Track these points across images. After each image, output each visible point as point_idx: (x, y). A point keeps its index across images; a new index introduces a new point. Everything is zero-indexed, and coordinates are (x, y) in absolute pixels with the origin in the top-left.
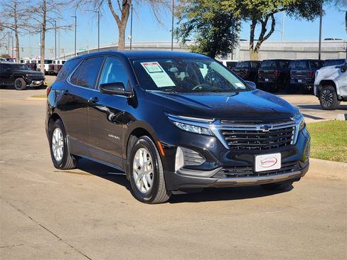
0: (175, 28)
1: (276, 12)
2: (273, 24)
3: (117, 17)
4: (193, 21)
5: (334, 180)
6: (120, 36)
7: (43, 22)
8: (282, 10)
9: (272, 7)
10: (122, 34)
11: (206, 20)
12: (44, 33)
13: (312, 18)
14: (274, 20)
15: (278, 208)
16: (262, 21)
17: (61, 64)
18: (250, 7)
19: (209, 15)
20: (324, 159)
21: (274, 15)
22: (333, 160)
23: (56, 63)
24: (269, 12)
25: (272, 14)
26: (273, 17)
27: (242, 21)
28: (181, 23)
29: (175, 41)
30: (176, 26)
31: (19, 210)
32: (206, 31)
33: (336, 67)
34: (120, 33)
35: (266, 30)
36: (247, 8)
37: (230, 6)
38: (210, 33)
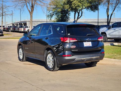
0: (48, 15)
1: (83, 9)
2: (82, 13)
3: (29, 11)
4: (54, 12)
5: (114, 65)
6: (31, 18)
7: (2, 13)
8: (85, 8)
9: (82, 7)
10: (31, 17)
11: (58, 12)
12: (2, 17)
13: (95, 11)
14: (82, 12)
15: (100, 74)
16: (78, 12)
17: (7, 27)
18: (74, 7)
19: (60, 10)
20: (110, 58)
21: (82, 10)
22: (113, 58)
23: (6, 27)
24: (80, 9)
25: (81, 10)
26: (82, 11)
27: (71, 12)
28: (50, 13)
29: (48, 19)
30: (48, 14)
31: (15, 77)
32: (59, 15)
33: (106, 28)
34: (31, 16)
35: (79, 15)
36: (73, 8)
37: (67, 7)
38: (60, 16)
